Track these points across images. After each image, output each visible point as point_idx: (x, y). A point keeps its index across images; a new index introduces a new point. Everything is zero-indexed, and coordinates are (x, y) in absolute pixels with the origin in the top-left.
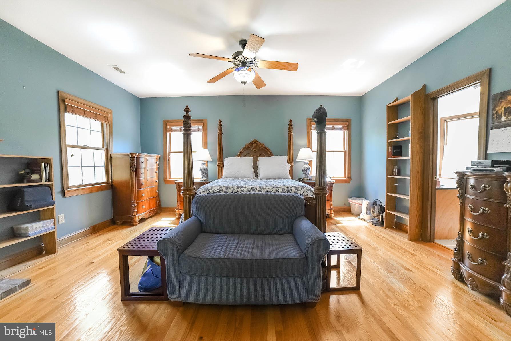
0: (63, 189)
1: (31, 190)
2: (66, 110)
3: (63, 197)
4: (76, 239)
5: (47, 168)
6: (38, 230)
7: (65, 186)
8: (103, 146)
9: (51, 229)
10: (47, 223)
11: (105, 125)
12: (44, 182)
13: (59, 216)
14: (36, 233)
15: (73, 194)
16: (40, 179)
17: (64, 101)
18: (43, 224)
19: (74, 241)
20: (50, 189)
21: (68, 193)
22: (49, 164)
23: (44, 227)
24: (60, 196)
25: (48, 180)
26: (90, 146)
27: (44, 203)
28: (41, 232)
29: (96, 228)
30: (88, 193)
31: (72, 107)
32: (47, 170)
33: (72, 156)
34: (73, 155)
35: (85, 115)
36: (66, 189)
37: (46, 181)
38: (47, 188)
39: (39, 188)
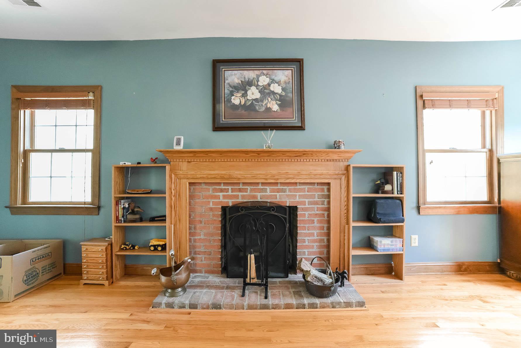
0: (419, 205)
1: (382, 202)
2: (424, 107)
3: (418, 214)
4: (431, 272)
5: (399, 178)
6: (386, 247)
7: (421, 201)
8: (484, 147)
9: (399, 251)
10: (396, 241)
11: (488, 113)
12: (396, 195)
13: (412, 236)
14: (384, 250)
15: (430, 212)
16: (392, 191)
17: (421, 96)
18: (392, 242)
19: (428, 273)
20: (400, 203)
21: (424, 211)
22: (402, 173)
23: (392, 245)
24: (415, 212)
25: (399, 192)
26: (459, 148)
27: (393, 218)
28: (388, 250)
29: (464, 267)
30: (453, 214)
31: (432, 100)
32: (399, 180)
33: (430, 164)
34: (432, 162)
35: (450, 106)
36: (422, 205)
37: (398, 194)
38: (398, 201)
39: (390, 201)
